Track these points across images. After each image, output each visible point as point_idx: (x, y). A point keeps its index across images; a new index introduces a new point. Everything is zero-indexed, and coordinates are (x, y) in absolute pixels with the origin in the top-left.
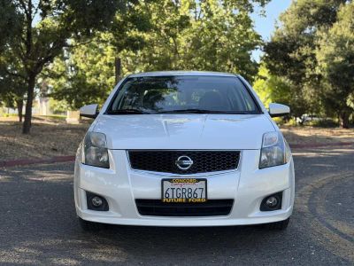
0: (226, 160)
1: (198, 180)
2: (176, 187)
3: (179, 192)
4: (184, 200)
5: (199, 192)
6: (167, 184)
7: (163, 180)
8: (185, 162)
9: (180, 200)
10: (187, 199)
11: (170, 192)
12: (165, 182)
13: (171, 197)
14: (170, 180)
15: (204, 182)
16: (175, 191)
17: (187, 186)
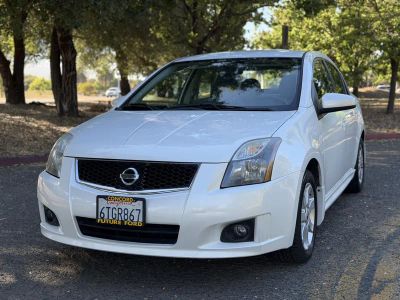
0: (179, 175)
1: (136, 200)
2: (112, 206)
3: (115, 212)
4: (119, 223)
5: (135, 214)
6: (103, 203)
7: (98, 197)
8: (130, 176)
9: (115, 222)
10: (123, 222)
11: (105, 211)
12: (100, 199)
13: (106, 217)
14: (105, 197)
15: (141, 202)
16: (110, 211)
17: (123, 206)
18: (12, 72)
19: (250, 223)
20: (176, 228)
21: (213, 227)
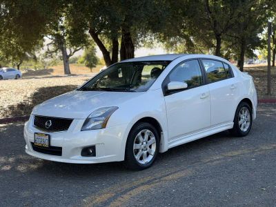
10: (42, 145)
12: (36, 134)
13: (37, 142)
15: (48, 136)
18: (111, 58)
19: (93, 148)
20: (61, 148)
21: (77, 148)
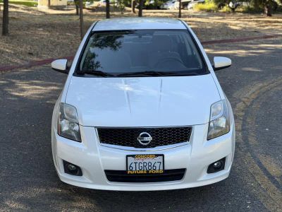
1: (157, 155)
2: (138, 161)
3: (141, 165)
4: (145, 172)
5: (157, 165)
6: (131, 160)
7: (127, 156)
8: (146, 139)
9: (142, 172)
10: (148, 171)
11: (133, 165)
12: (129, 158)
13: (134, 169)
14: (133, 156)
16: (137, 164)
17: (147, 161)
